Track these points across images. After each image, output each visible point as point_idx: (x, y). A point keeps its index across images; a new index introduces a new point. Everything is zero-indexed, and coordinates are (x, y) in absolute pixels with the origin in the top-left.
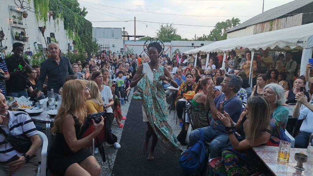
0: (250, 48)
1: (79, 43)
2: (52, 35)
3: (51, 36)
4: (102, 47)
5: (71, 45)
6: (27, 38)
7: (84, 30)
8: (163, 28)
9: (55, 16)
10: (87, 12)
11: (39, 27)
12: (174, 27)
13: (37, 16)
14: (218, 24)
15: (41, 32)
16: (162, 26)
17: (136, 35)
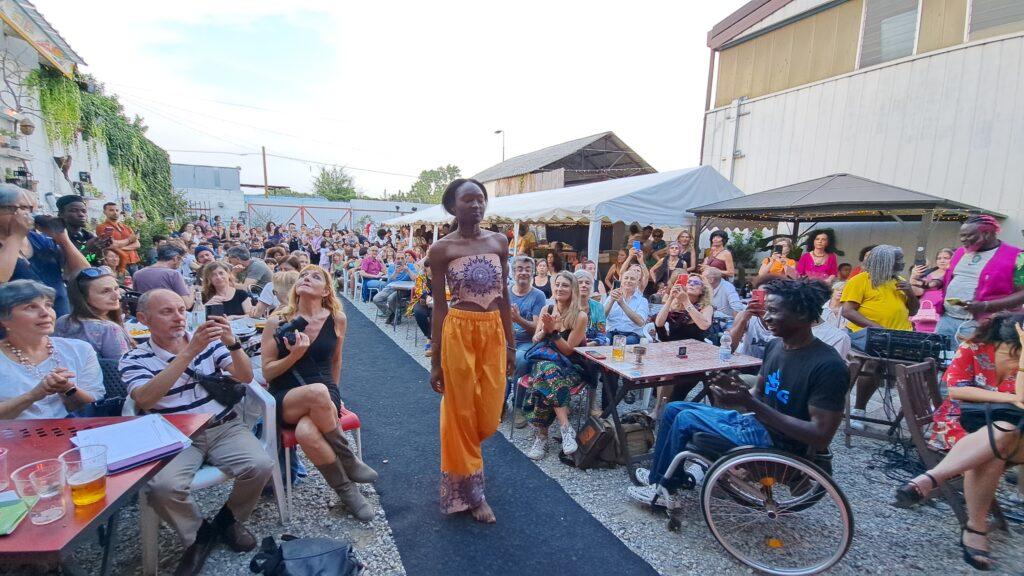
0: (513, 218)
1: (145, 197)
2: (85, 177)
3: (81, 179)
4: (198, 206)
5: (128, 201)
6: (36, 183)
7: (154, 169)
8: (325, 174)
9: (86, 133)
10: (146, 127)
11: (55, 158)
12: (349, 173)
13: (48, 130)
14: (425, 172)
15: (60, 170)
16: (324, 170)
17: (269, 184)
